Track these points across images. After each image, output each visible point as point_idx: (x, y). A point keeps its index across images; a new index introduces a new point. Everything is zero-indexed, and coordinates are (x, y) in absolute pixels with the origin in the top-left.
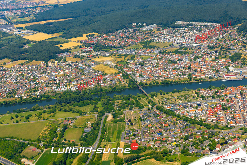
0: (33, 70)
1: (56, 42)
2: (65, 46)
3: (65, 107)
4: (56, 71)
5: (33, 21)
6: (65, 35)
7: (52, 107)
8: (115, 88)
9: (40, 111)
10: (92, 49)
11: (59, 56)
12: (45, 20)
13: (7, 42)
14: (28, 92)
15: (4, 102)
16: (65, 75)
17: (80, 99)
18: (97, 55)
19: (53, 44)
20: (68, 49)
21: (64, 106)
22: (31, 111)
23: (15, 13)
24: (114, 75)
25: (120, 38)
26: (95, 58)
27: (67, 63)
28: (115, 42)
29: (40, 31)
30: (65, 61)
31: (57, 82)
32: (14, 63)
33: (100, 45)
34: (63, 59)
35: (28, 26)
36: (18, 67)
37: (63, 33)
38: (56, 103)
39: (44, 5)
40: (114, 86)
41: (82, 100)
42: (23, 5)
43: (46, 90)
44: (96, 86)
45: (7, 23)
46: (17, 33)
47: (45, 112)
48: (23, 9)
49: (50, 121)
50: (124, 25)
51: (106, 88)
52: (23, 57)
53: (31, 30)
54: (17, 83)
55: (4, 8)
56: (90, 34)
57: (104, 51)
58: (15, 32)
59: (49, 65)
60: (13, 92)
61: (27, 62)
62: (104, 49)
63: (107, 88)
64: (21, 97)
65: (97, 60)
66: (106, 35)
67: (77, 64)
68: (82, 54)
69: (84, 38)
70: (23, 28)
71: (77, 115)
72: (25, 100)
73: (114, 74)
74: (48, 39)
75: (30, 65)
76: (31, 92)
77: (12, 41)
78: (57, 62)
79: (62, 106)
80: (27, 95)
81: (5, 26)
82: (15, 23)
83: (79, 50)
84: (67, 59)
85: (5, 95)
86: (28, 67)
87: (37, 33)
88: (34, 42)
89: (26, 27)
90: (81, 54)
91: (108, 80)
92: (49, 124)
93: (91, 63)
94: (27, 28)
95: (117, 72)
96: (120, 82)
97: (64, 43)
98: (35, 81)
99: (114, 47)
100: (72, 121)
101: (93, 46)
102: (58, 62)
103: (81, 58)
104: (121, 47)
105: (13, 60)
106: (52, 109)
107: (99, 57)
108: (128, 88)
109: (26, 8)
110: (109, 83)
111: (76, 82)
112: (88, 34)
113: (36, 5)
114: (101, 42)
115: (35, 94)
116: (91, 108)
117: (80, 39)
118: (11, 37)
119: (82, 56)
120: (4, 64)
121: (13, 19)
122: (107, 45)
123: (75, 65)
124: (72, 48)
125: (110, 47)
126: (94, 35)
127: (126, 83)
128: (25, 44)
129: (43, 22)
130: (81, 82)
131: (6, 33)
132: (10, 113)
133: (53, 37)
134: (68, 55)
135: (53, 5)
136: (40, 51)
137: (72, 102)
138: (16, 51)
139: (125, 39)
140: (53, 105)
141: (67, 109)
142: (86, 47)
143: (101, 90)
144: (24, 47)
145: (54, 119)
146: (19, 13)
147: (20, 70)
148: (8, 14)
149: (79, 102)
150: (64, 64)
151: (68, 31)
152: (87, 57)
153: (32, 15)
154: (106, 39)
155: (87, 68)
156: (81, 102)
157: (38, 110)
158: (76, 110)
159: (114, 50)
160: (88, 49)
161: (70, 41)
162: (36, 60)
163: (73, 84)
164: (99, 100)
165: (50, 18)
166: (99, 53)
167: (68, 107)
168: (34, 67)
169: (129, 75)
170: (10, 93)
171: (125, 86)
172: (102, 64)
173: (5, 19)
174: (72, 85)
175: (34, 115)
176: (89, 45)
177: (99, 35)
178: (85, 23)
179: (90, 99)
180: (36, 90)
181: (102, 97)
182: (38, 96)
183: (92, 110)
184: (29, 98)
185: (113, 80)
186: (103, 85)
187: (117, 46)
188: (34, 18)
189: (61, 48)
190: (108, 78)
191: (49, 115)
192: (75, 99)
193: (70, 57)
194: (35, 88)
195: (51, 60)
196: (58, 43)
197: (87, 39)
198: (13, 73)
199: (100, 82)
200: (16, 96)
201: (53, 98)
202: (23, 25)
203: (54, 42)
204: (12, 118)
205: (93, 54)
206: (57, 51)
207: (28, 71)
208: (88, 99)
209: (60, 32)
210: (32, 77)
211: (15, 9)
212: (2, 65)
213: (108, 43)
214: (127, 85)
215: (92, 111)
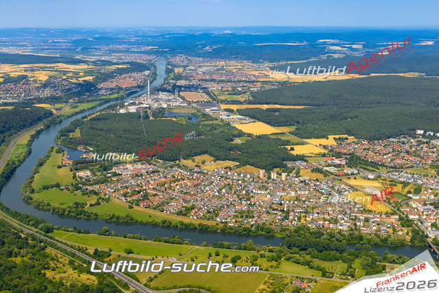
0: (246, 181)
1: (284, 141)
2: (298, 150)
3: (297, 256)
4: (284, 190)
5: (250, 103)
6: (300, 132)
7: (274, 250)
8: (386, 240)
9: (254, 253)
10: (344, 163)
11: (290, 164)
12: (267, 104)
13: (209, 129)
14: (237, 217)
15: (200, 225)
16: (297, 199)
17: (324, 247)
18: (353, 174)
19: (279, 143)
20: (303, 155)
21: (295, 253)
22: (240, 249)
23: (222, 87)
24: (384, 216)
25: (394, 151)
26: (350, 178)
27: (302, 179)
28: (385, 157)
29: (259, 120)
30: (298, 175)
31: (285, 210)
32: (217, 165)
33: (359, 158)
34: (294, 171)
35: (241, 110)
36: (223, 172)
37: (296, 129)
38: (282, 245)
39: (267, 80)
40: (383, 234)
41: (326, 250)
42: (235, 76)
43: (266, 218)
44: (352, 230)
45: (211, 100)
46: (224, 117)
47: (262, 256)
48: (235, 82)
49: (272, 275)
50: (400, 131)
51: (368, 237)
52: (233, 157)
53: (246, 116)
54: (220, 198)
55: (208, 77)
56: (341, 136)
57: (365, 169)
58: (221, 115)
59: (272, 178)
60: (214, 212)
61: (238, 167)
62: (365, 167)
63: (371, 237)
64: (226, 223)
65: (352, 182)
66: (369, 143)
67: (318, 183)
68: (328, 169)
69: (330, 141)
70: (233, 110)
71: (317, 275)
72: (231, 228)
73: (383, 213)
74: (272, 134)
75: (243, 171)
76: (242, 217)
77: (216, 129)
78: (286, 174)
79: (292, 253)
80: (236, 222)
81: (208, 104)
82: (223, 102)
83: (322, 161)
84: (302, 173)
85: (202, 214)
86: (239, 175)
87: (255, 122)
88: (250, 135)
89: (238, 110)
90: (325, 168)
91: (373, 222)
92: (269, 279)
93: (343, 186)
94: (239, 112)
95: (390, 211)
96: (394, 230)
97: (297, 144)
98: (248, 199)
99: (383, 165)
100: (309, 284)
101: (346, 158)
102: (288, 175)
103: (326, 175)
104: (395, 167)
105: (217, 158)
106: (274, 254)
107: (355, 179)
108: (410, 244)
109: (239, 81)
110: (375, 228)
111: (316, 215)
112: (337, 137)
113: (254, 79)
114: (360, 153)
115: (248, 223)
116: (343, 267)
117: (323, 141)
118: (215, 122)
119: (326, 171)
120: (203, 162)
121: (219, 95)
122: (370, 160)
123: (315, 185)
124: (310, 155)
125: (375, 165)
126: (347, 139)
127: (408, 234)
128: (236, 137)
129: (265, 107)
130: (326, 216)
131: (209, 116)
132: (207, 246)
133: (280, 132)
134: (303, 166)
135: (280, 82)
136: (258, 152)
137: (309, 250)
138: (222, 145)
139: (402, 154)
140: (277, 248)
141: (301, 261)
142: (334, 158)
143: (361, 238)
144: (234, 142)
145: (277, 273)
146: (229, 87)
147: (226, 177)
148: (214, 87)
149: (321, 252)
150: (297, 179)
151: (304, 127)
152: (336, 175)
153: (248, 93)
154: (368, 149)
155: (335, 193)
156: (324, 252)
157: (251, 250)
158: (316, 266)
159: (383, 171)
160: (337, 161)
161: (307, 143)
162: (252, 165)
163: (311, 217)
164: (357, 257)
165: (276, 101)
166: (356, 172)
167: (304, 257)
168: (248, 176)
169: (412, 220)
170: (209, 212)
171: (404, 240)
172: (362, 191)
173: (208, 93)
174: (310, 219)
175: (246, 259)
176: (339, 155)
177: (356, 140)
178: (333, 118)
179: (342, 250)
180: (249, 215)
181: (363, 252)
182: (252, 226)
183: (345, 271)
184: (239, 226)
185: (383, 225)
186: (365, 231)
187: (388, 165)
188: (251, 98)
189: (292, 152)
190: (373, 218)
191: (270, 264)
192: (315, 246)
193: (307, 170)
194: (248, 211)
195: (276, 170)
196: (288, 143)
197: (335, 144)
198: (216, 180)
199: (358, 224)
200: (218, 219)
201: (276, 235)
202: (235, 107)
203: (280, 140)
204: (210, 255)
205: (345, 171)
206: (285, 156)
207: (239, 180)
208: (336, 250)
209: (290, 125)
210: (244, 192)
211: (223, 81)
212: (200, 164)
213: (371, 156)
214: (408, 238)
215: (343, 274)
